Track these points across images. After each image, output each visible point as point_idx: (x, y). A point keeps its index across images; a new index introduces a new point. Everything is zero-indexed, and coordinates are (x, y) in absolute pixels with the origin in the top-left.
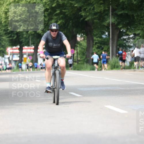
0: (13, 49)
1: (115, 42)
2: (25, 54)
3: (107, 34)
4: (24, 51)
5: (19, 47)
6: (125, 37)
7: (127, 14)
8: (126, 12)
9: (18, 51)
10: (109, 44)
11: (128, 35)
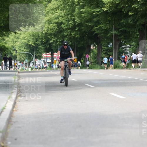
0: (47, 55)
1: (117, 49)
2: (55, 58)
3: (111, 44)
4: (54, 56)
5: (51, 53)
6: (124, 47)
7: (125, 30)
8: (125, 29)
9: (50, 56)
10: (113, 51)
11: (125, 45)
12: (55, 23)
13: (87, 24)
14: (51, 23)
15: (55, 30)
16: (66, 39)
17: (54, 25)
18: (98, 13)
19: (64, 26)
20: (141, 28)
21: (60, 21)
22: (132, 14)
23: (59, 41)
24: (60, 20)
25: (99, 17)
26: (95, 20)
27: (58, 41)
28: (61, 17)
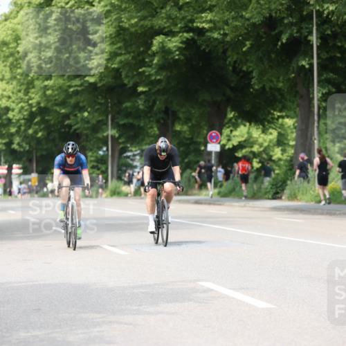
1: (116, 160)
3: (105, 149)
6: (129, 154)
8: (131, 121)
10: (107, 163)
11: (131, 151)
13: (58, 109)
16: (17, 140)
19: (14, 116)
20: (163, 118)
22: (144, 90)
26: (73, 101)
28: (6, 97)
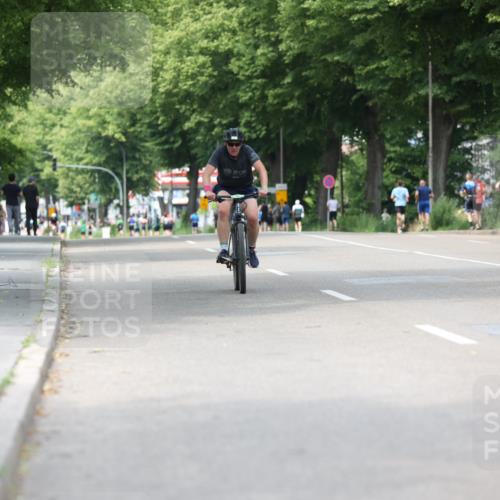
0: (172, 176)
1: (443, 156)
3: (420, 135)
5: (187, 169)
6: (468, 145)
7: (475, 82)
8: (473, 77)
9: (185, 180)
10: (425, 162)
12: (203, 52)
13: (329, 58)
14: (189, 54)
15: (203, 79)
16: (245, 117)
17: (202, 59)
18: (369, 17)
19: (241, 68)
21: (222, 49)
23: (220, 124)
24: (224, 43)
25: (374, 31)
26: (358, 41)
27: (216, 122)
28: (229, 30)
